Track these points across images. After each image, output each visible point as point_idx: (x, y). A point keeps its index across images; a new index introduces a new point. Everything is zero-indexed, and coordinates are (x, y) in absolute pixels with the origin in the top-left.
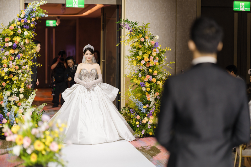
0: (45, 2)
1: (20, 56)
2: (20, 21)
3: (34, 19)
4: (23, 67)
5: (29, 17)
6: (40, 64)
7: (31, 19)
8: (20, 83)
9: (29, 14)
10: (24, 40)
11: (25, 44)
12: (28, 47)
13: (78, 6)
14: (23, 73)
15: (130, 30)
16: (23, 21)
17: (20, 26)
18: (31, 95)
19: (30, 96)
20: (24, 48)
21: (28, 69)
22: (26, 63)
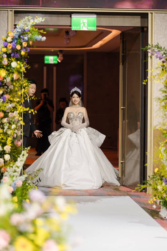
0: (42, 19)
1: (5, 98)
2: (6, 47)
3: (25, 44)
4: (10, 114)
5: (19, 41)
6: (34, 111)
7: (21, 44)
8: (5, 138)
9: (19, 36)
10: (11, 75)
11: (12, 80)
12: (17, 85)
13: (87, 28)
14: (10, 124)
15: (163, 60)
16: (10, 46)
17: (7, 54)
18: (21, 156)
19: (19, 157)
20: (11, 87)
21: (17, 118)
22: (15, 108)
